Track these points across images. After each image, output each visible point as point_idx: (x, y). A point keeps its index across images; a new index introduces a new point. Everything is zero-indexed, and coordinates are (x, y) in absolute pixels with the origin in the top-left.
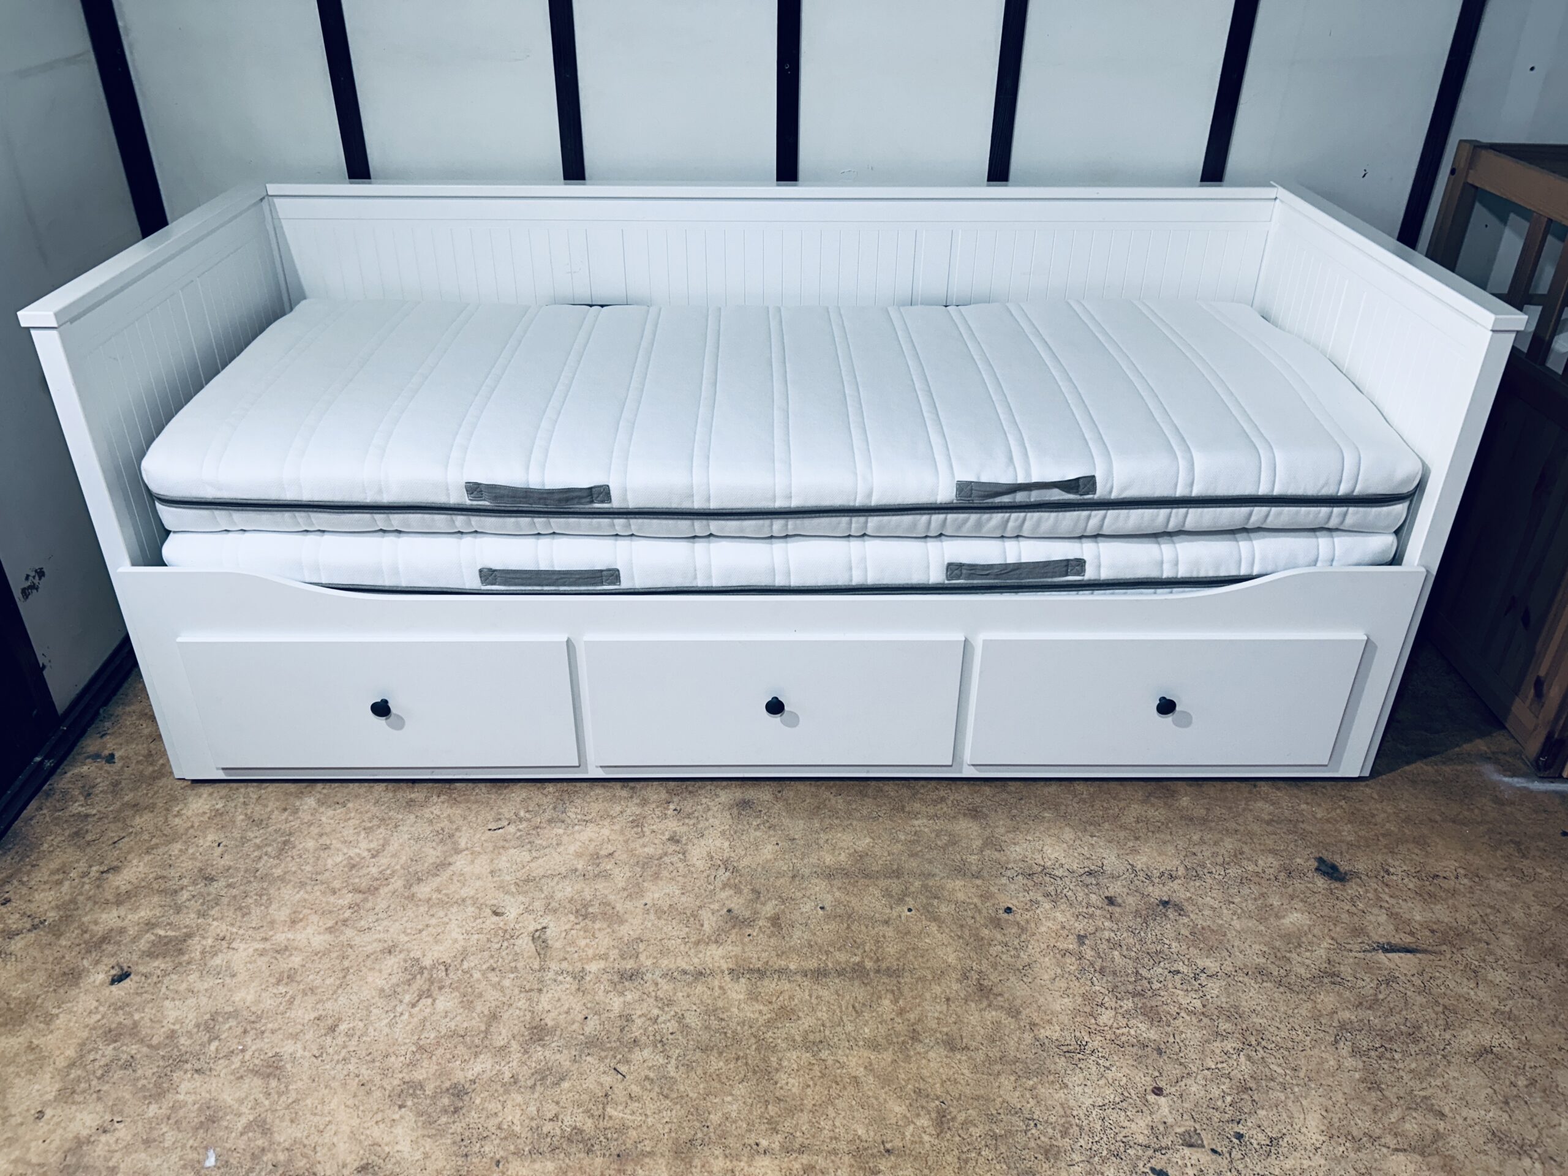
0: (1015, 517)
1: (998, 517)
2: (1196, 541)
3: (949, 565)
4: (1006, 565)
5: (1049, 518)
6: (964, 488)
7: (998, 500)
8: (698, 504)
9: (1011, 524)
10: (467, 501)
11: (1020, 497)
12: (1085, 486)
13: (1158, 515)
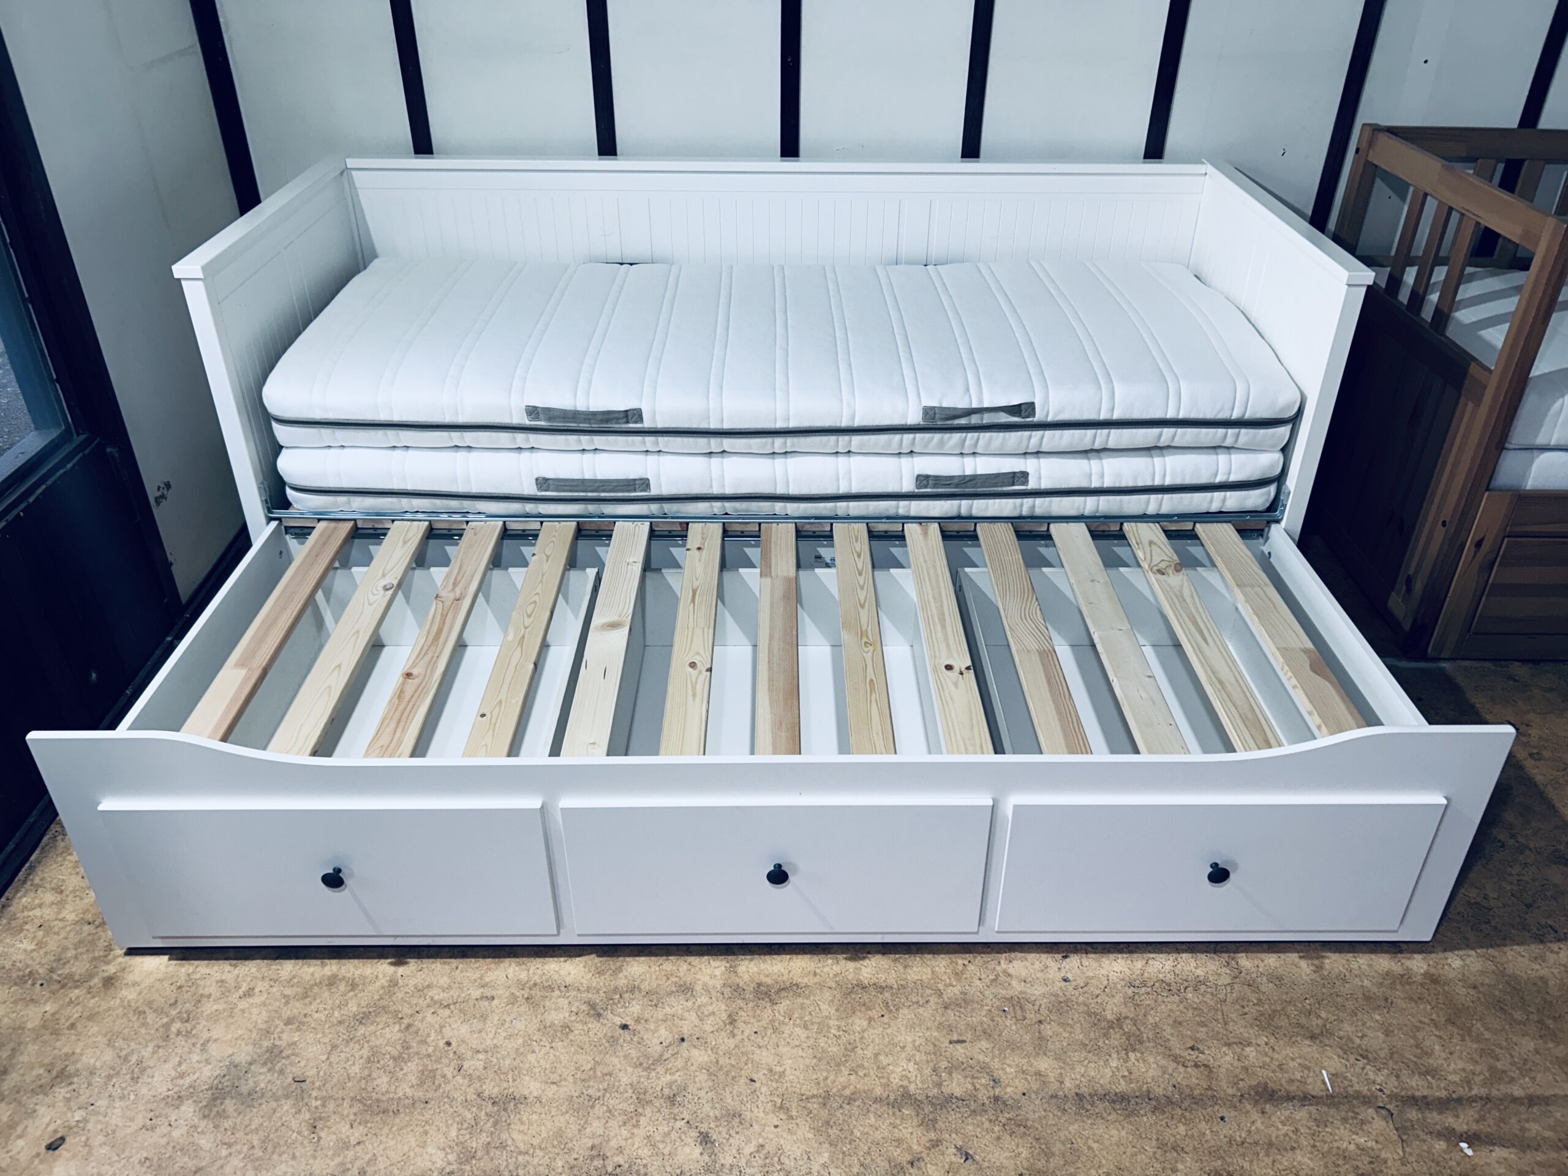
0: (971, 436)
1: (957, 437)
2: (1118, 457)
3: (918, 476)
4: (965, 476)
5: (998, 438)
6: (928, 412)
7: (957, 422)
8: (714, 425)
9: (967, 443)
10: (527, 422)
11: (975, 420)
12: (1026, 410)
13: (1086, 435)
